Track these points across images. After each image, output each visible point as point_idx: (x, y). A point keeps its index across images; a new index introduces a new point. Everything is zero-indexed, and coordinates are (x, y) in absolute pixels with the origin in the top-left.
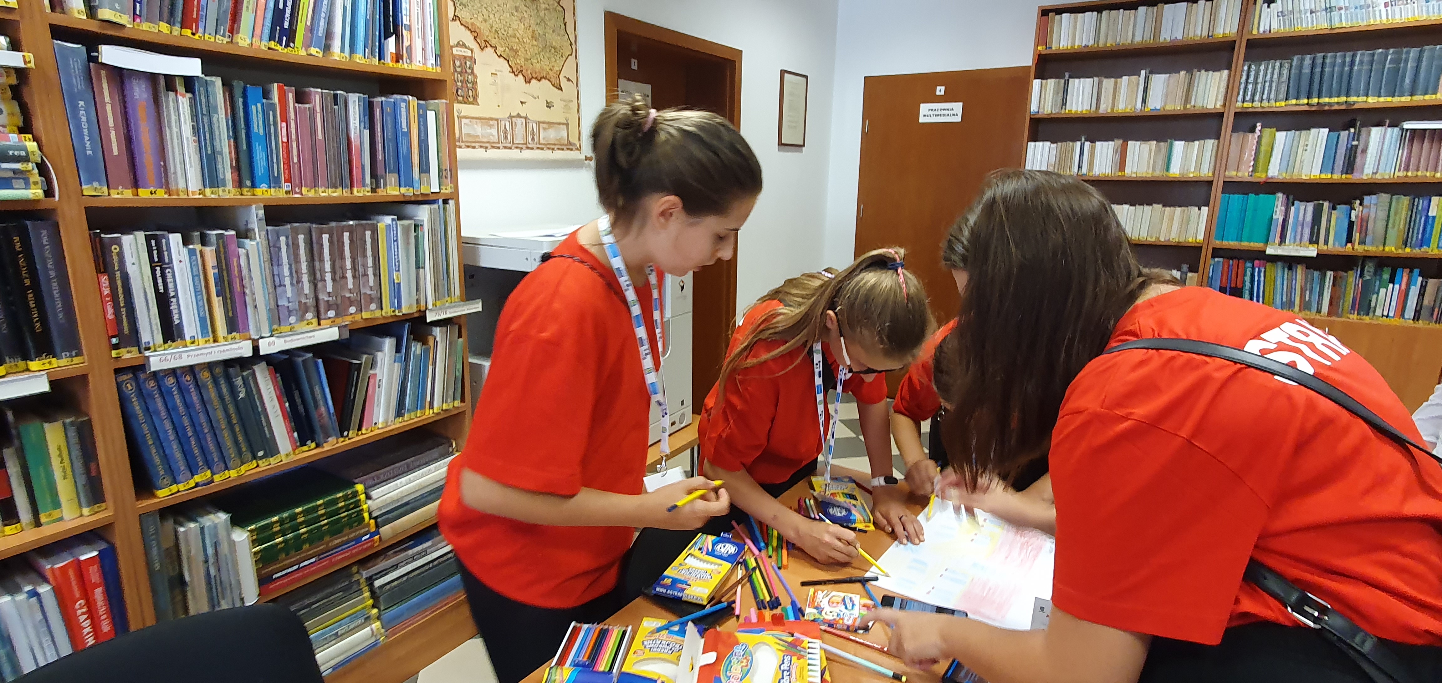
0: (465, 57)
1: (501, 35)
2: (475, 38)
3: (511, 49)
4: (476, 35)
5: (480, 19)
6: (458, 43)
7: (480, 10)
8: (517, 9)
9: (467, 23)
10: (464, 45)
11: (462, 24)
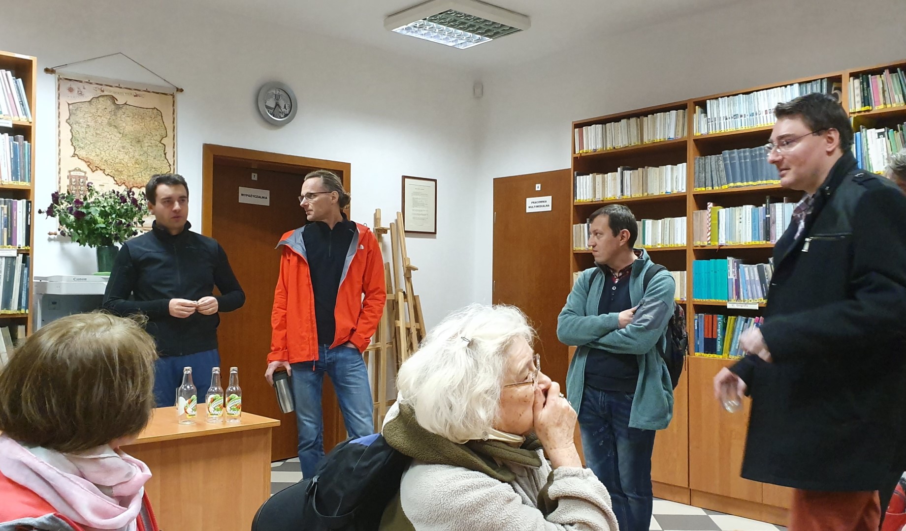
0: (80, 177)
1: (109, 163)
2: (88, 166)
3: (117, 170)
4: (89, 164)
5: (94, 154)
6: (76, 169)
7: (93, 150)
8: (123, 147)
9: (83, 158)
10: (80, 170)
11: (79, 158)
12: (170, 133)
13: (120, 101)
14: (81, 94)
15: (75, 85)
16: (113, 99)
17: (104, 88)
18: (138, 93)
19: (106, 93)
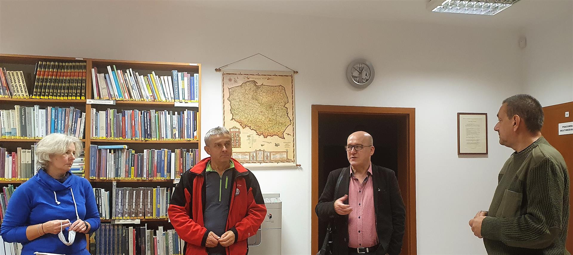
0: (236, 132)
1: (253, 122)
2: (241, 125)
3: (258, 126)
4: (241, 123)
5: (244, 118)
6: (233, 127)
7: (244, 115)
9: (238, 120)
10: (236, 128)
11: (235, 121)
12: (290, 101)
13: (259, 84)
14: (236, 82)
15: (232, 77)
16: (255, 82)
17: (249, 76)
18: (270, 77)
19: (250, 80)
